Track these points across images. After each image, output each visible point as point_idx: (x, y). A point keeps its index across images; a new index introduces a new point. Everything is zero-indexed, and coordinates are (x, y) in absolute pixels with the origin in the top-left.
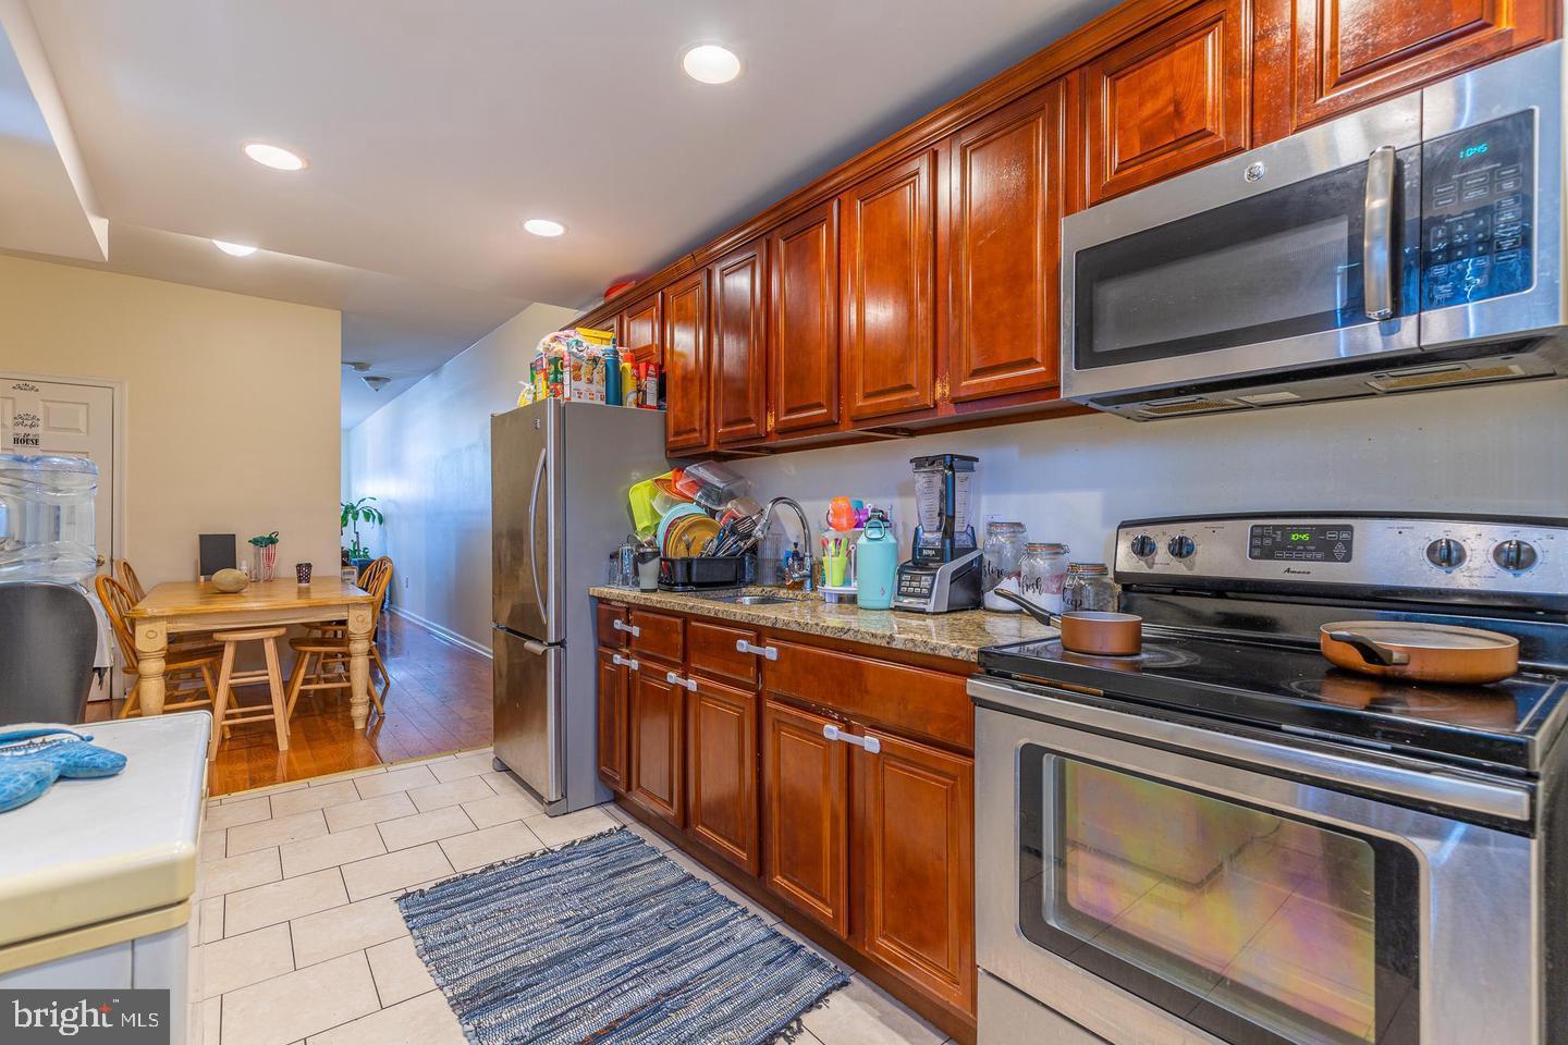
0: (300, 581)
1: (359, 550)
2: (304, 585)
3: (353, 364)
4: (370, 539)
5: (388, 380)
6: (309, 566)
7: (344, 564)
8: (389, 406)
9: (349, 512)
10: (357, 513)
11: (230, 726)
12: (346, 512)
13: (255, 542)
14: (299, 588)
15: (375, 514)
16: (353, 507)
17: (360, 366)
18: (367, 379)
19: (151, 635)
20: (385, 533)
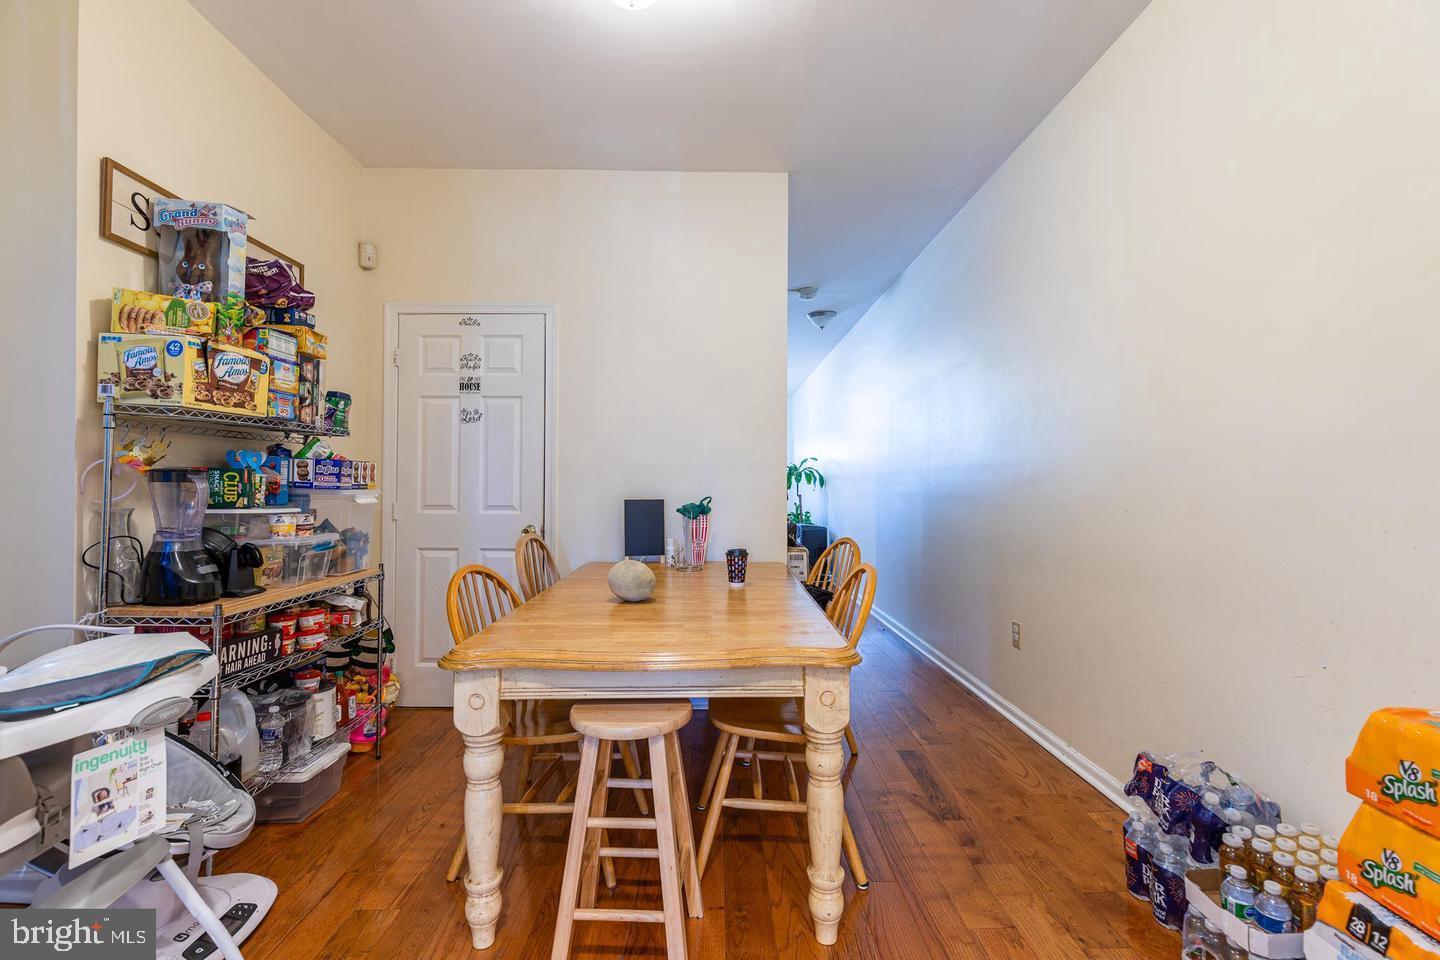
0: (731, 579)
1: (801, 514)
2: (736, 585)
3: (798, 290)
4: (815, 505)
5: (834, 313)
6: (743, 554)
7: (791, 544)
8: (831, 356)
9: (793, 473)
10: (800, 475)
11: (615, 860)
12: (790, 475)
13: (684, 511)
14: (731, 591)
15: (817, 476)
16: (796, 469)
17: (806, 291)
18: (812, 315)
19: (477, 702)
20: (826, 496)
